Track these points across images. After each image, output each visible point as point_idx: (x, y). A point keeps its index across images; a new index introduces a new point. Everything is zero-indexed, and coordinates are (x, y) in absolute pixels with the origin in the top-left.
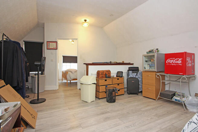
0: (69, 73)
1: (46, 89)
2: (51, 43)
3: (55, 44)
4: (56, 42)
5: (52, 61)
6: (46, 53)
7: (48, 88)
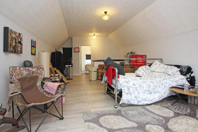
0: (88, 66)
1: (74, 75)
2: (76, 49)
3: (78, 49)
4: (79, 48)
5: (77, 59)
6: (73, 54)
7: (75, 74)
